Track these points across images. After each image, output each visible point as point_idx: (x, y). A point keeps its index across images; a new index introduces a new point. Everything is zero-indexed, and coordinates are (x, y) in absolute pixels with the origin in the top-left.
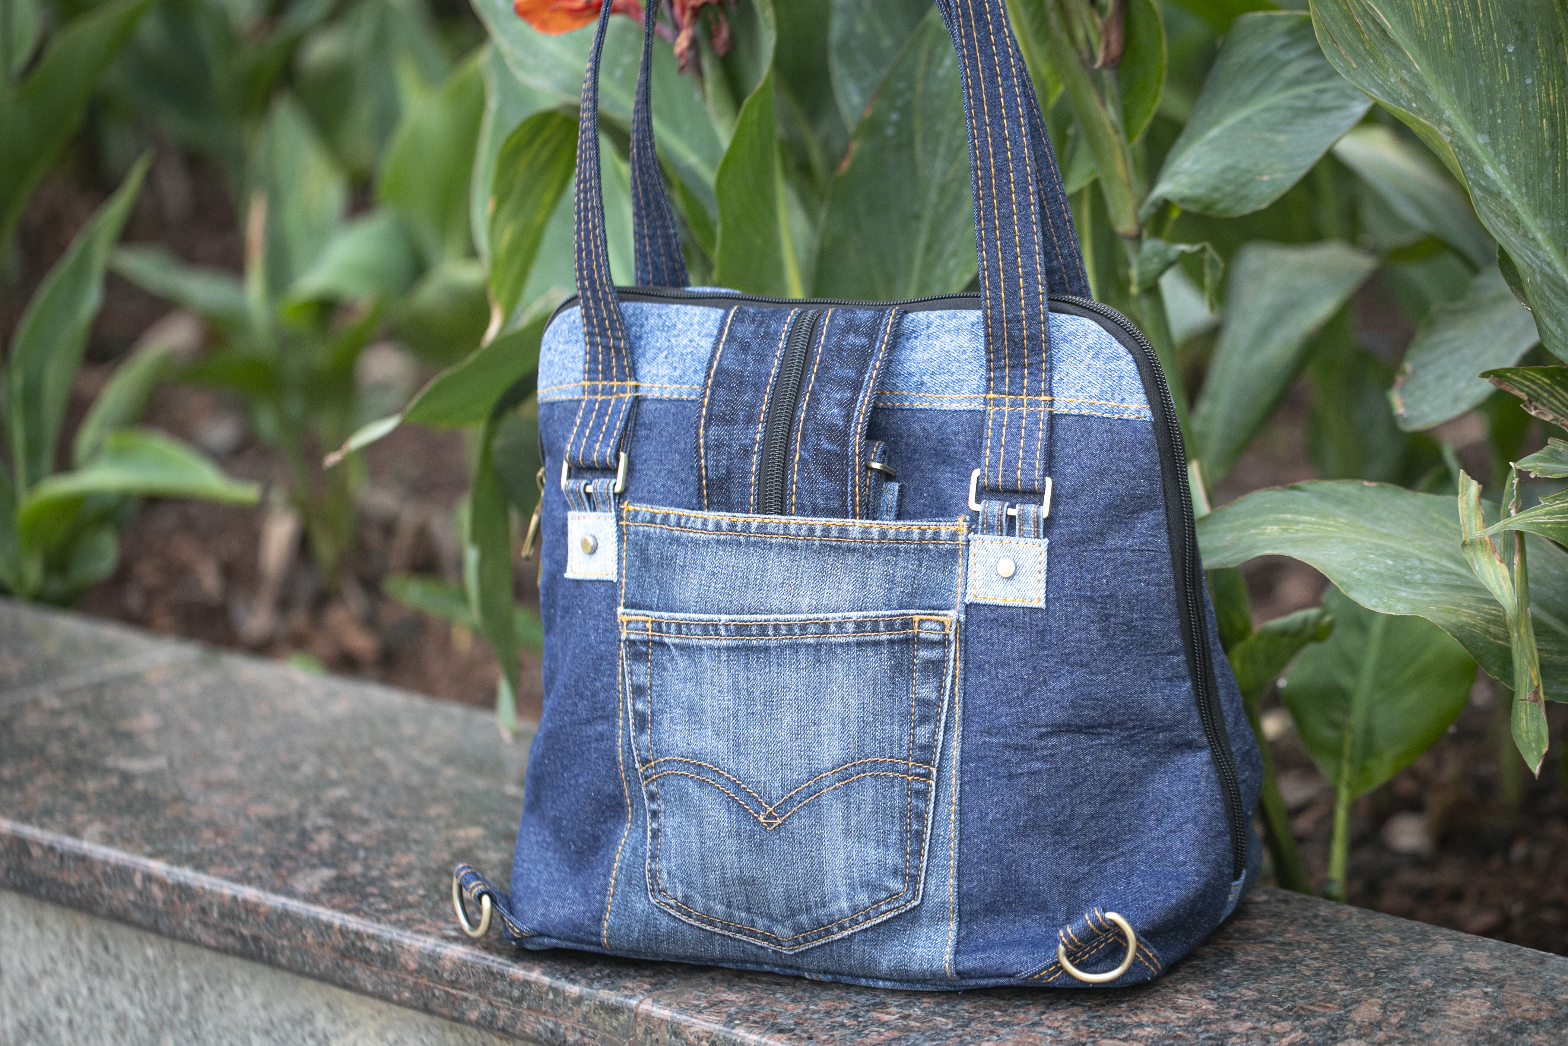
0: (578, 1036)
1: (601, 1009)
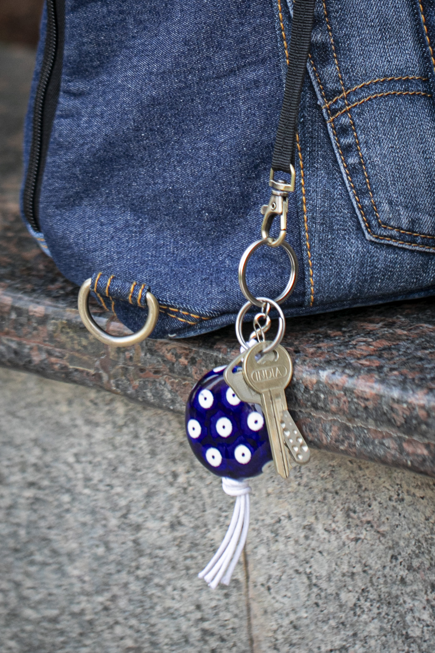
0: (44, 356)
1: (70, 328)
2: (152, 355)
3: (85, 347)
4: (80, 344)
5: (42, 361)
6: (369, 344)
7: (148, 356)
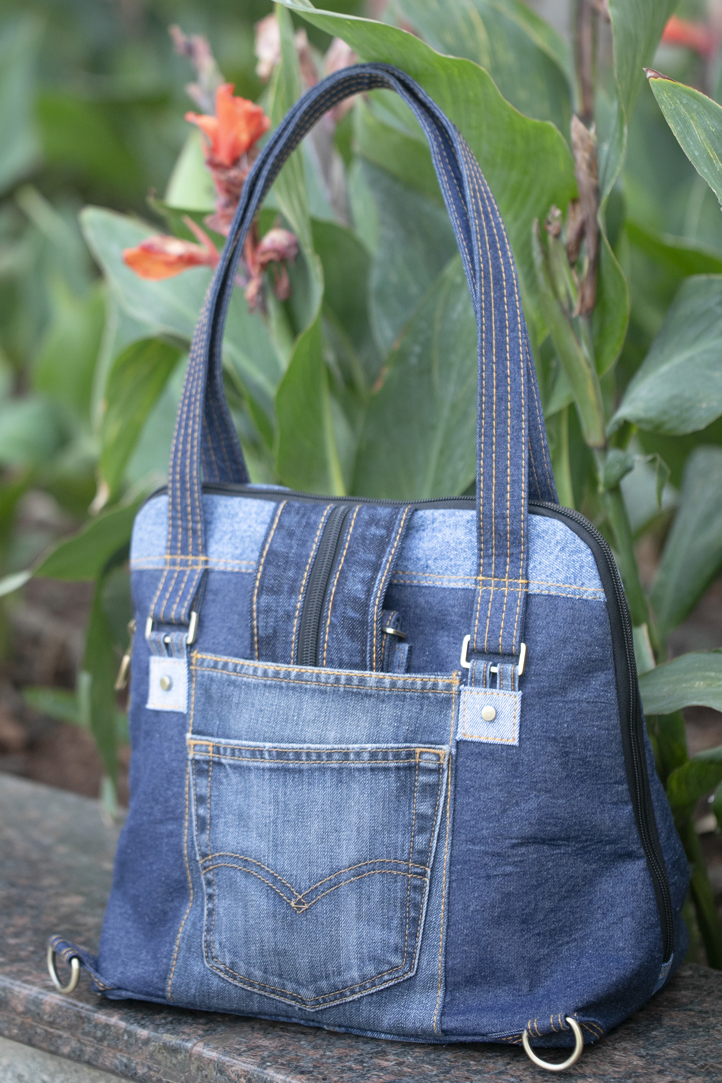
0: (146, 1070)
1: (164, 1049)
2: (221, 1074)
3: (174, 1065)
4: (171, 1062)
5: (144, 1074)
6: (379, 1077)
7: (219, 1075)
